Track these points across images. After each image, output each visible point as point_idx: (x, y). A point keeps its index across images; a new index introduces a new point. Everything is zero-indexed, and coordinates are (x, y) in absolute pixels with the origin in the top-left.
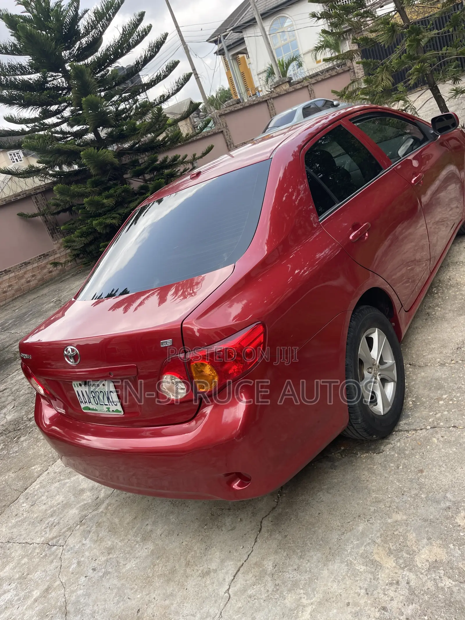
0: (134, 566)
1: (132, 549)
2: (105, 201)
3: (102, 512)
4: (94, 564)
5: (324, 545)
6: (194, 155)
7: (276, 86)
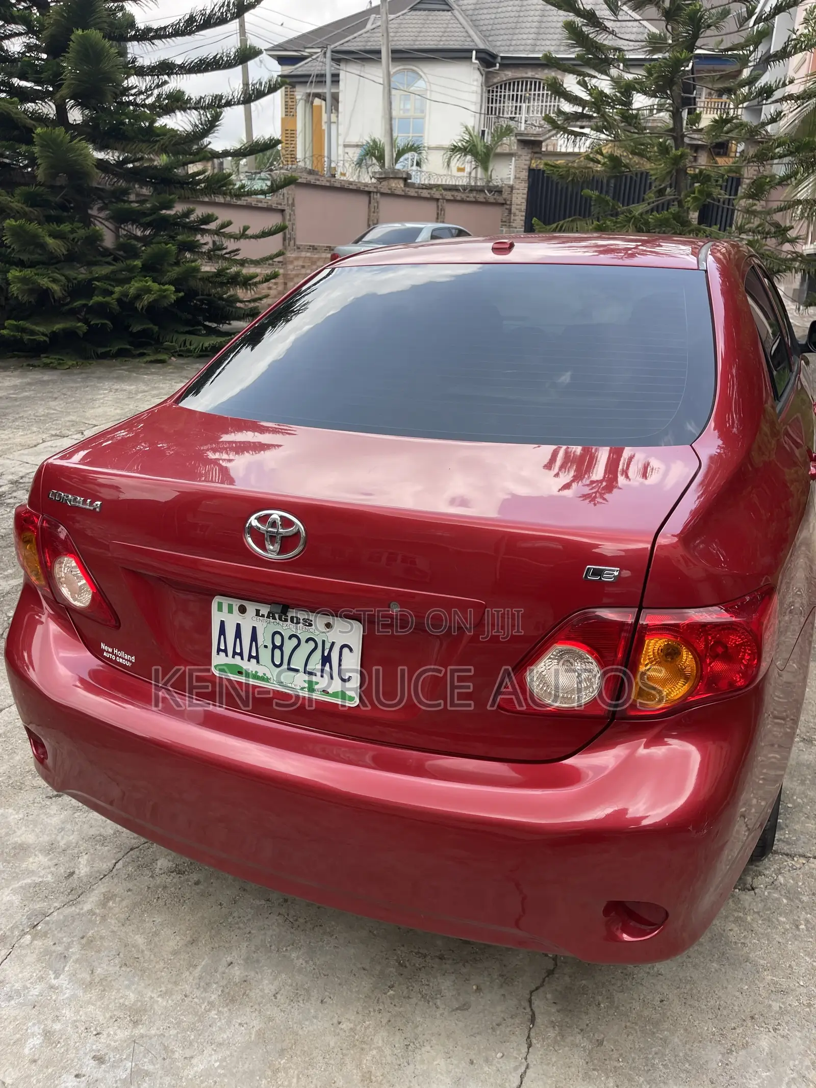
0: (217, 1064)
1: (200, 1021)
2: (50, 241)
3: (91, 912)
4: (95, 1045)
5: (694, 1072)
6: (246, 228)
7: (383, 176)
